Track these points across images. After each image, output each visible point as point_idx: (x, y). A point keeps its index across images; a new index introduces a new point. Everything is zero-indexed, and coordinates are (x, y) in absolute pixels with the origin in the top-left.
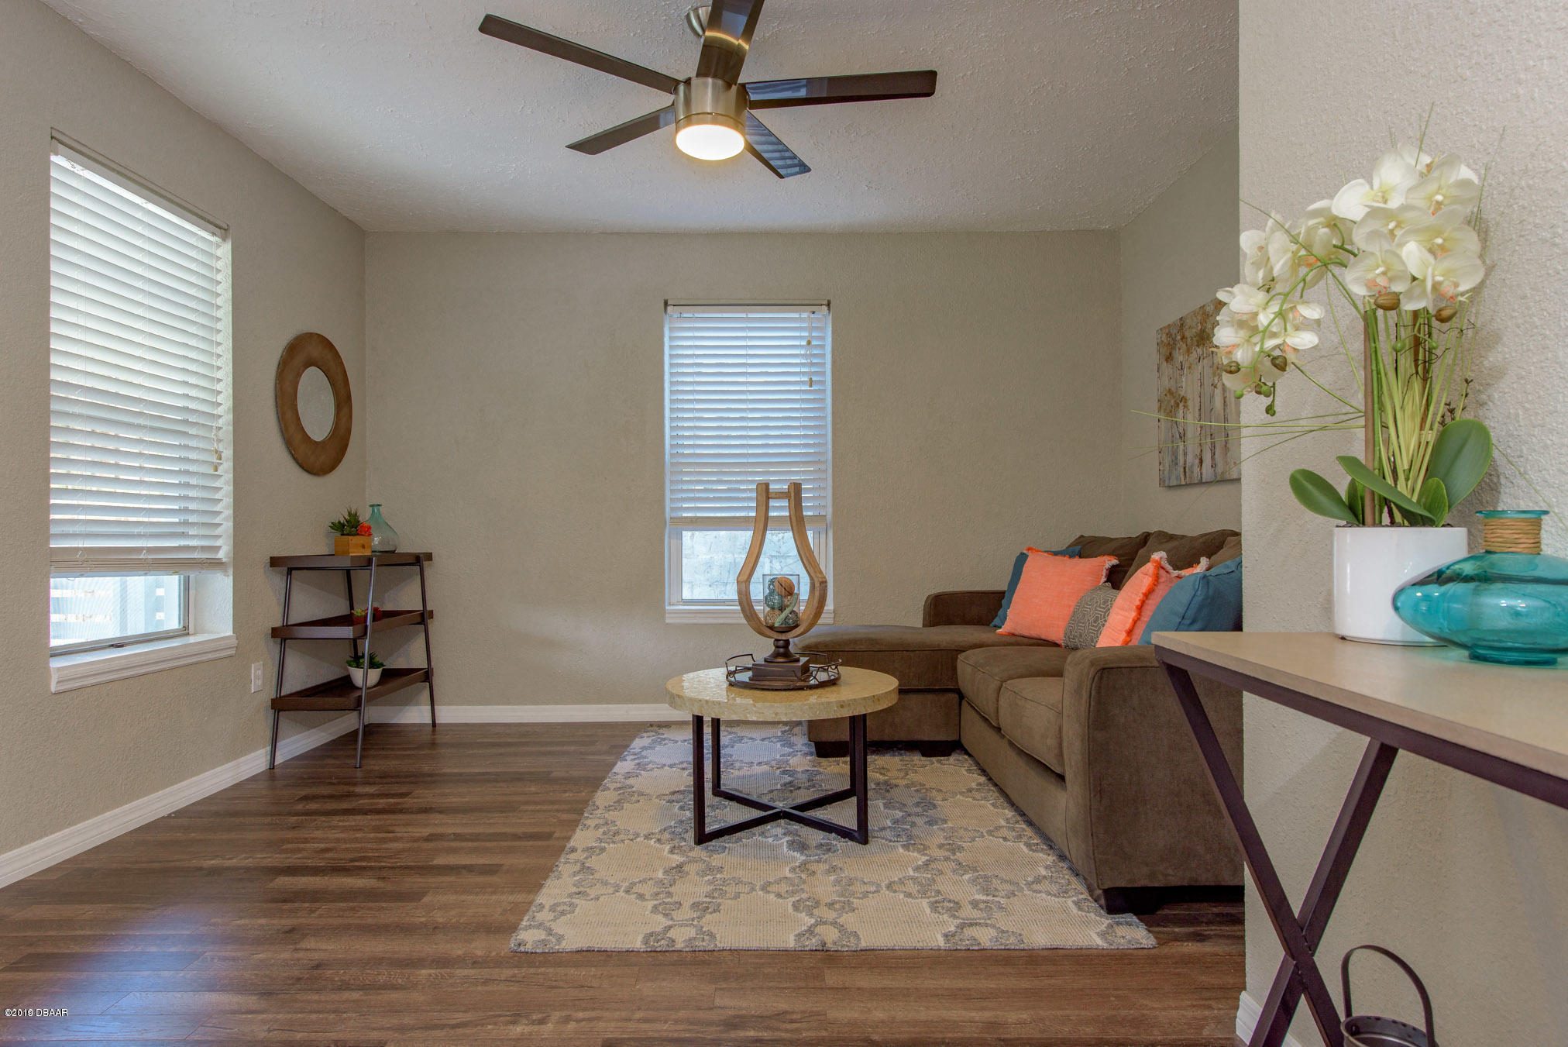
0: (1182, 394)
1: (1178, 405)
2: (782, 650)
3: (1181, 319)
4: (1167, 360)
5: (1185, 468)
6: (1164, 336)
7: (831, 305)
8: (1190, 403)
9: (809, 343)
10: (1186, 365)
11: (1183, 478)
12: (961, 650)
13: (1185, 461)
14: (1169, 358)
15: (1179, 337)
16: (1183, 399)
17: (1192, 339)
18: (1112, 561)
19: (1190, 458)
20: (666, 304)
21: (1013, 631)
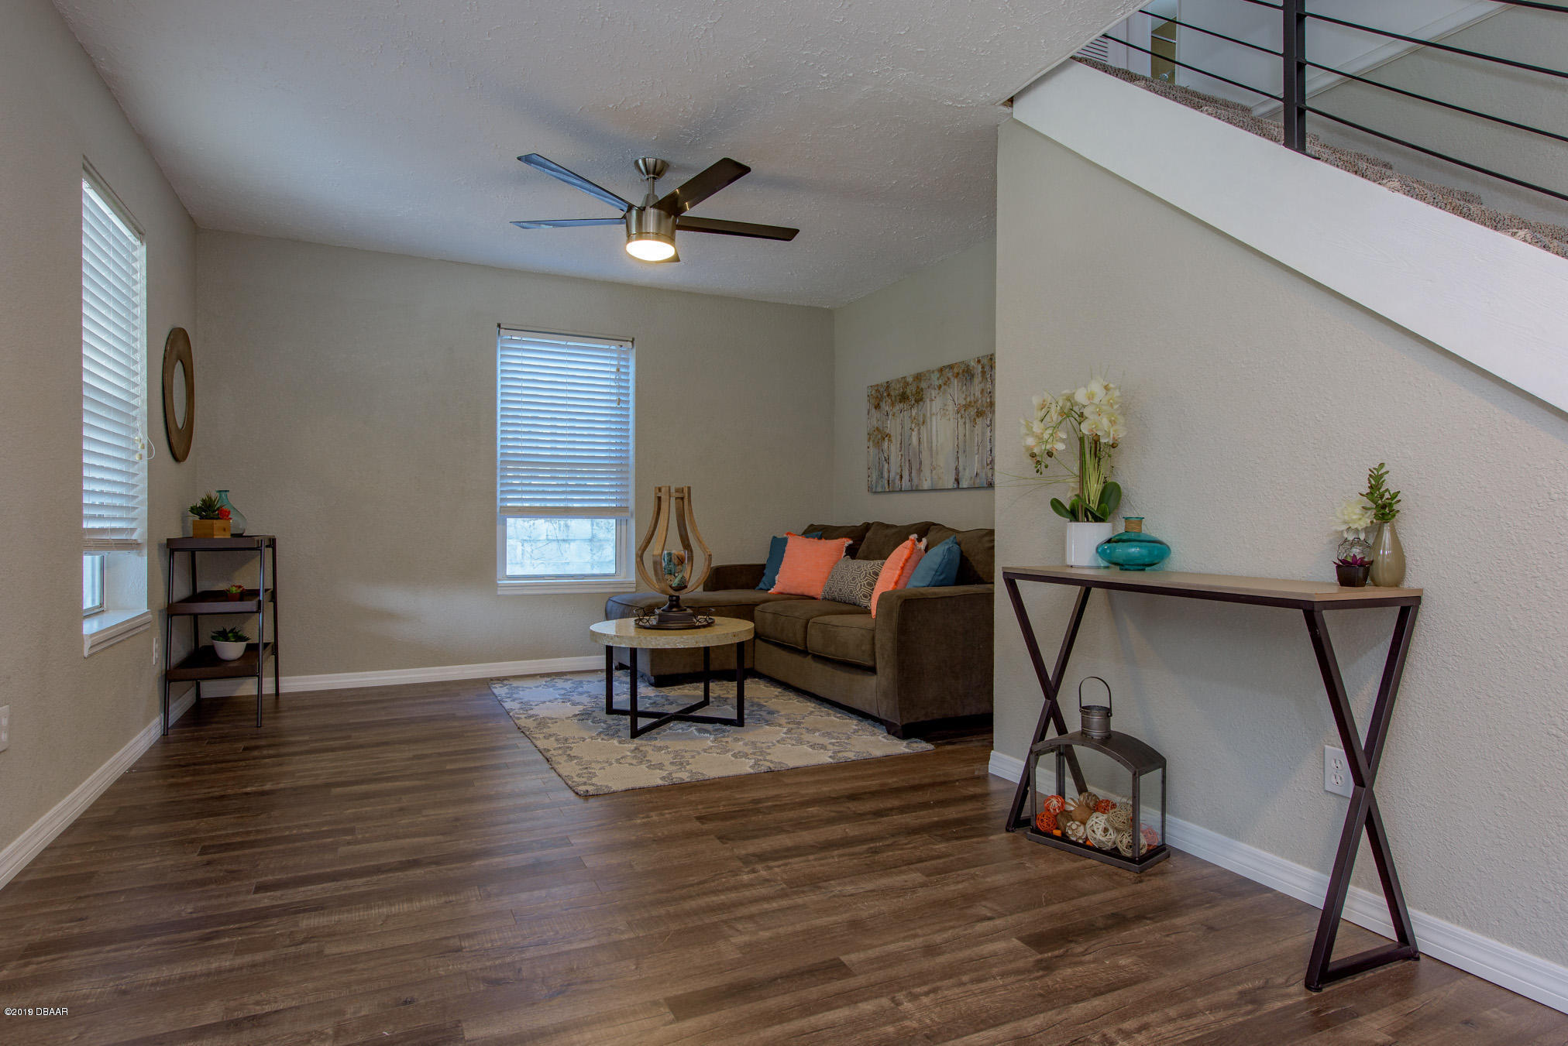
0: (888, 432)
1: (884, 439)
2: (675, 603)
3: (888, 382)
4: (876, 408)
5: (889, 481)
6: (874, 392)
7: (635, 342)
8: (893, 439)
9: (618, 370)
10: (891, 414)
11: (887, 487)
12: (756, 605)
13: (889, 476)
14: (877, 407)
15: (885, 394)
16: (888, 435)
17: (895, 397)
18: (849, 542)
19: (892, 474)
20: (499, 326)
21: (782, 591)
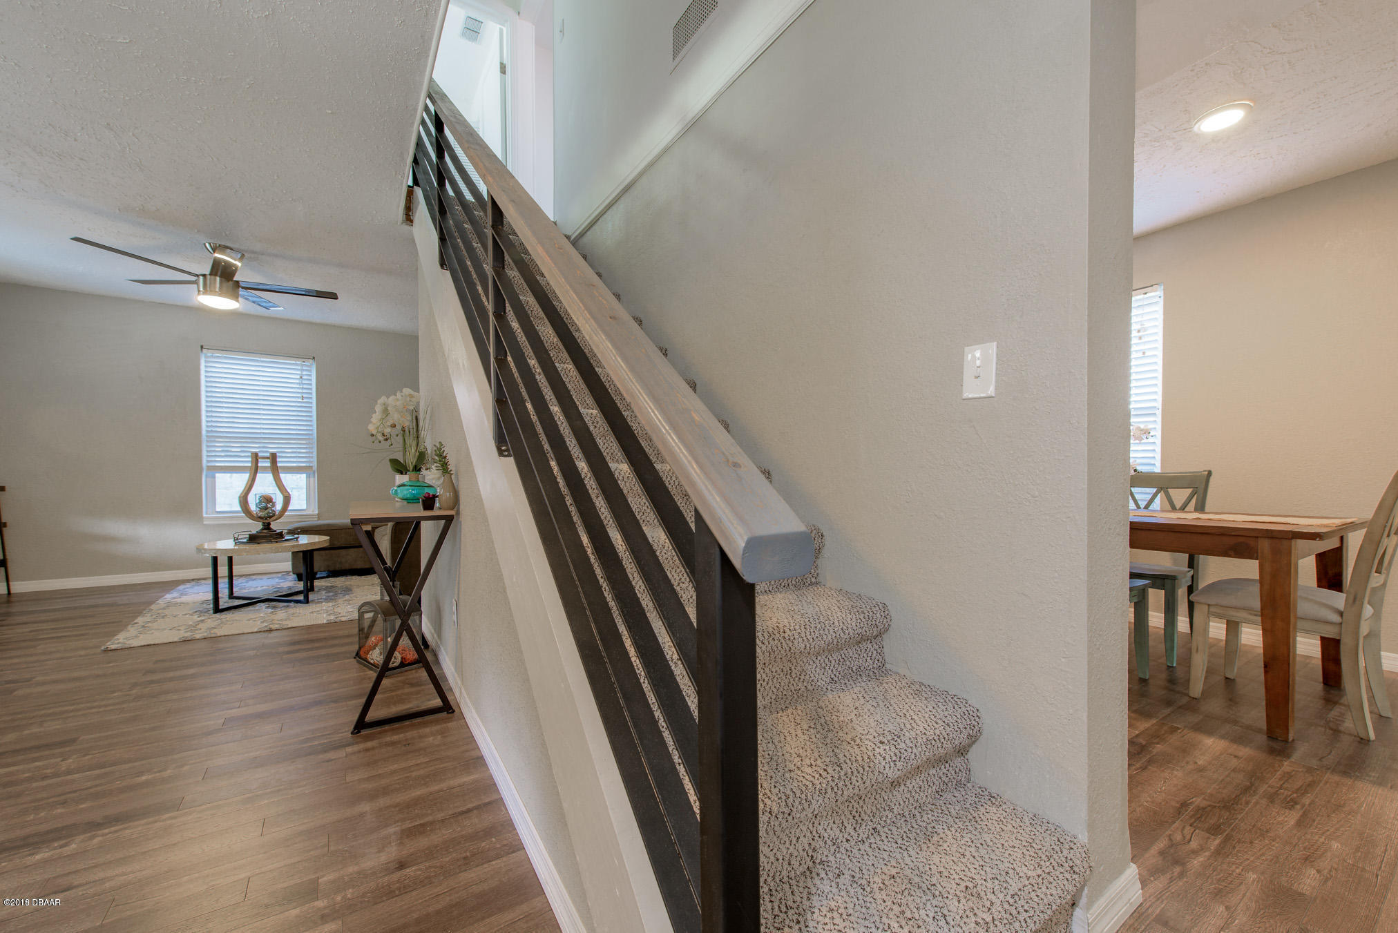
2: (266, 527)
7: (317, 358)
9: (301, 377)
20: (202, 347)
